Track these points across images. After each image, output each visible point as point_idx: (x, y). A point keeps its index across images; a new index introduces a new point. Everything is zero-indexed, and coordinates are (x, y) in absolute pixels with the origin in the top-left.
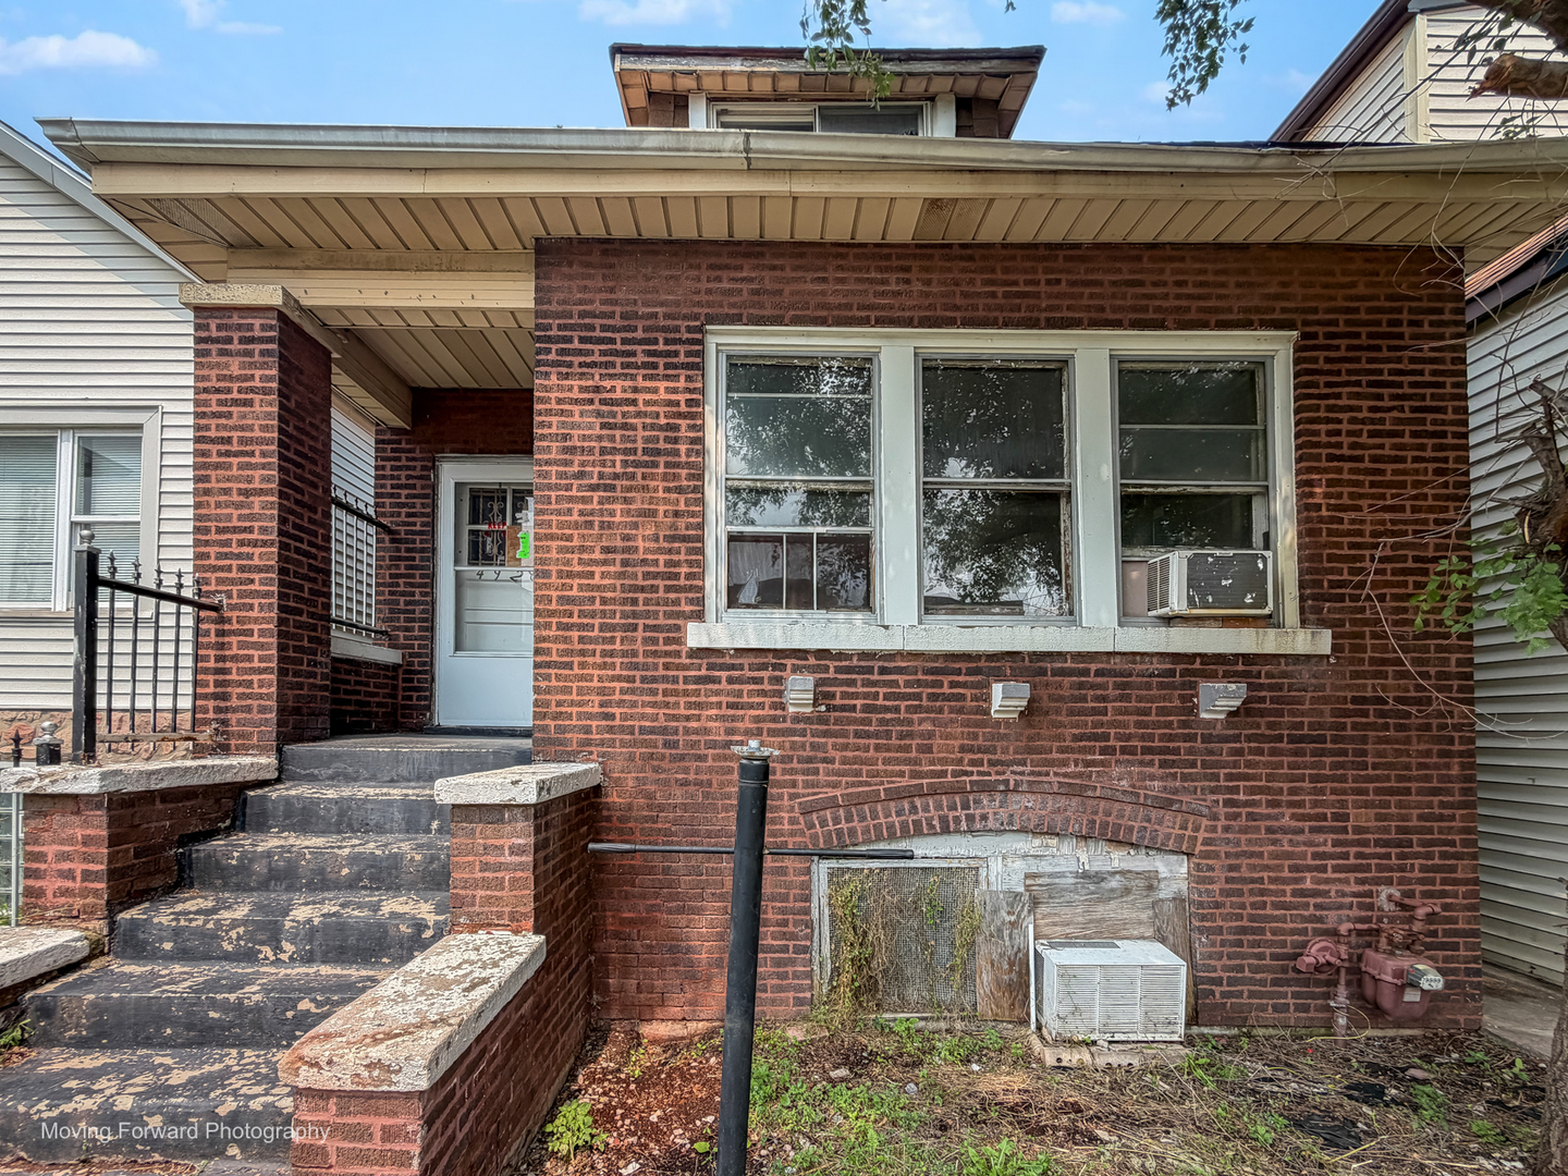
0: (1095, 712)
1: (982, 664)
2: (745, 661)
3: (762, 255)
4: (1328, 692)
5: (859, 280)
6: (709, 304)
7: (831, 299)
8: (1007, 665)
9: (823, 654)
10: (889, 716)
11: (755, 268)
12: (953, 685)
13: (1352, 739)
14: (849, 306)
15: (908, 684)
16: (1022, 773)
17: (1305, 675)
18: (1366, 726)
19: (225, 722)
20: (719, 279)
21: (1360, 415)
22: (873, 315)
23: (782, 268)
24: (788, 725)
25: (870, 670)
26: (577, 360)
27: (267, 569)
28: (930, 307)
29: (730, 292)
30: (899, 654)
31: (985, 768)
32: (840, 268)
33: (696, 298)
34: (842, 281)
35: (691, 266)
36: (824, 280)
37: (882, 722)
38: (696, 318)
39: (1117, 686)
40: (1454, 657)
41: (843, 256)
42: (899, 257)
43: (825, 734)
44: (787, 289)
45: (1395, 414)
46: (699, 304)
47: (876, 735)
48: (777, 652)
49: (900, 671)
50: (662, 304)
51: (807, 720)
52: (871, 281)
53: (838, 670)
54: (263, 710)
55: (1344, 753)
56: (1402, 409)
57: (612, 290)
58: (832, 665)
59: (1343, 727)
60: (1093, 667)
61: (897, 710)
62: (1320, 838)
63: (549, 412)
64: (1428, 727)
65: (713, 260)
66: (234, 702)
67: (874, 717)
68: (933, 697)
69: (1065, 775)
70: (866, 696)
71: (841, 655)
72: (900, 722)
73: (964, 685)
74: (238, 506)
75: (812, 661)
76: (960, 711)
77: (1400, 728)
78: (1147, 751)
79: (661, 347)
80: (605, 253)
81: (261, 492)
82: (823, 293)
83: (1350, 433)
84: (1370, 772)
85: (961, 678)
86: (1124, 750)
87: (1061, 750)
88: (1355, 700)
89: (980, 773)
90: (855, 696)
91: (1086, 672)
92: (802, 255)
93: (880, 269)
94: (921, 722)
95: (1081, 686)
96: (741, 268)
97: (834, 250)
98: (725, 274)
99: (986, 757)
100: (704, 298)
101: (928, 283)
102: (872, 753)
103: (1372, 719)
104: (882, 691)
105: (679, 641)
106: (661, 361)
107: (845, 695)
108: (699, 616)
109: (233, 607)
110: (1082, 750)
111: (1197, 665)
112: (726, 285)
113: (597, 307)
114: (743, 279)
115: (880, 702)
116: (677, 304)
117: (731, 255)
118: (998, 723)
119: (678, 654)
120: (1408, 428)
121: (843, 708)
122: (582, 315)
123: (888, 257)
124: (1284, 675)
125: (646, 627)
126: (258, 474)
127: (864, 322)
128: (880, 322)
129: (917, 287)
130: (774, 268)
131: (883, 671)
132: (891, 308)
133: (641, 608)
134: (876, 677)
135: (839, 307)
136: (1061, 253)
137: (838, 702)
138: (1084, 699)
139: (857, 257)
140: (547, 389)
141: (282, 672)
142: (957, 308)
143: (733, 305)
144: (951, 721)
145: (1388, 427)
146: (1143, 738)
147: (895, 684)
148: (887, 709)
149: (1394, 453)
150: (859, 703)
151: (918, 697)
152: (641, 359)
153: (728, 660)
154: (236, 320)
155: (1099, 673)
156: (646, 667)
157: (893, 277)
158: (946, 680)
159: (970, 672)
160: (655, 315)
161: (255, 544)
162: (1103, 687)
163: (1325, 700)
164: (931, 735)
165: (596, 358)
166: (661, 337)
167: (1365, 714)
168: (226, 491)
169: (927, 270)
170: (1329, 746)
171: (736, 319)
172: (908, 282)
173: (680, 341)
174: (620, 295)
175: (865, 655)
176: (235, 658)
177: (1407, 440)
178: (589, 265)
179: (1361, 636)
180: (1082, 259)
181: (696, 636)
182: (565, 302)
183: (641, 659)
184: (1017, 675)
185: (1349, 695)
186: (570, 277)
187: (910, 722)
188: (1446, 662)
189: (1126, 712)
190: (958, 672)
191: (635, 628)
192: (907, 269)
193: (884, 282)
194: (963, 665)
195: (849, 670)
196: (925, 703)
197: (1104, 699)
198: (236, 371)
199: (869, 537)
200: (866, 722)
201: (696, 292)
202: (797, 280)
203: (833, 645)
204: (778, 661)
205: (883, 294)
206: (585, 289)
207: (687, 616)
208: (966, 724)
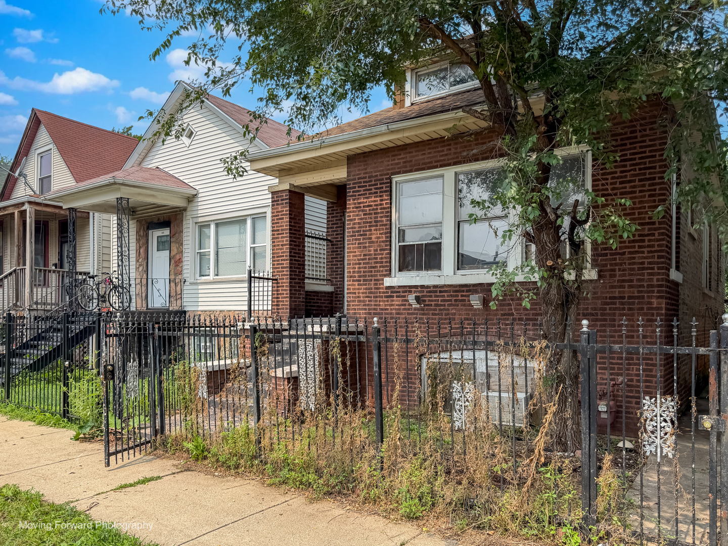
1: (471, 288)
2: (401, 290)
3: (406, 149)
4: (599, 294)
5: (435, 152)
6: (392, 169)
7: (426, 161)
8: (479, 289)
9: (422, 287)
10: (442, 308)
11: (404, 154)
12: (462, 296)
13: (609, 315)
14: (431, 162)
15: (448, 296)
16: (484, 328)
17: (590, 288)
18: (615, 309)
19: (278, 313)
20: (394, 160)
21: (616, 175)
22: (439, 164)
23: (412, 152)
24: (412, 311)
25: (436, 292)
26: (357, 194)
29: (397, 164)
30: (445, 286)
32: (429, 149)
33: (388, 167)
34: (430, 153)
35: (387, 157)
36: (424, 154)
37: (440, 310)
38: (388, 174)
40: (655, 278)
41: (430, 144)
43: (423, 314)
44: (414, 159)
45: (632, 172)
46: (389, 170)
47: (438, 314)
48: (410, 287)
49: (446, 291)
50: (379, 171)
51: (418, 309)
52: (439, 151)
53: (427, 292)
54: (286, 309)
55: (605, 320)
56: (635, 170)
57: (366, 169)
58: (425, 290)
59: (605, 309)
61: (445, 305)
63: (350, 212)
64: (642, 309)
65: (393, 153)
66: (280, 307)
67: (438, 308)
68: (456, 300)
70: (435, 301)
71: (428, 287)
72: (446, 310)
73: (465, 296)
74: (281, 249)
75: (419, 289)
76: (464, 305)
77: (630, 309)
78: (527, 319)
79: (379, 186)
80: (364, 157)
81: (285, 245)
82: (424, 159)
83: (611, 184)
84: (617, 328)
85: (464, 294)
87: (497, 319)
88: (610, 298)
89: (470, 328)
90: (432, 301)
92: (418, 146)
93: (442, 146)
94: (452, 309)
96: (400, 155)
98: (396, 158)
99: (472, 322)
100: (390, 167)
101: (456, 148)
102: (437, 321)
103: (618, 306)
104: (440, 299)
105: (383, 284)
106: (378, 191)
107: (429, 301)
108: (389, 275)
109: (280, 279)
110: (504, 319)
112: (396, 161)
113: (362, 175)
114: (401, 158)
115: (440, 303)
116: (383, 170)
117: (398, 150)
118: (476, 309)
119: (383, 288)
120: (637, 178)
121: (428, 305)
122: (359, 179)
125: (375, 280)
126: (285, 239)
127: (436, 167)
128: (441, 166)
129: (453, 151)
130: (410, 153)
131: (441, 292)
132: (444, 160)
133: (373, 274)
134: (438, 294)
135: (429, 163)
137: (427, 303)
139: (435, 143)
140: (350, 204)
141: (291, 297)
143: (398, 168)
144: (462, 309)
145: (628, 179)
146: (526, 315)
147: (444, 296)
148: (441, 305)
149: (630, 190)
150: (433, 303)
151: (450, 300)
152: (374, 191)
153: (396, 290)
154: (280, 194)
156: (375, 293)
157: (445, 148)
158: (460, 294)
159: (466, 291)
160: (377, 176)
161: (284, 260)
163: (598, 298)
164: (455, 314)
165: (362, 192)
166: (378, 182)
167: (615, 303)
168: (278, 245)
169: (456, 144)
170: (599, 317)
171: (399, 173)
172: (450, 149)
173: (383, 183)
174: (368, 170)
175: (435, 286)
176: (281, 294)
177: (637, 183)
178: (360, 162)
179: (614, 270)
181: (388, 282)
182: (354, 175)
183: (373, 290)
184: (482, 292)
185: (608, 296)
186: (355, 167)
187: (448, 310)
188: (651, 280)
190: (463, 291)
191: (371, 280)
192: (450, 145)
193: (443, 151)
194: (465, 289)
195: (430, 292)
196: (453, 303)
198: (280, 209)
199: (441, 243)
200: (435, 310)
201: (388, 165)
202: (416, 156)
203: (426, 283)
204: (409, 289)
205: (442, 156)
206: (359, 170)
207: (385, 276)
208: (466, 310)
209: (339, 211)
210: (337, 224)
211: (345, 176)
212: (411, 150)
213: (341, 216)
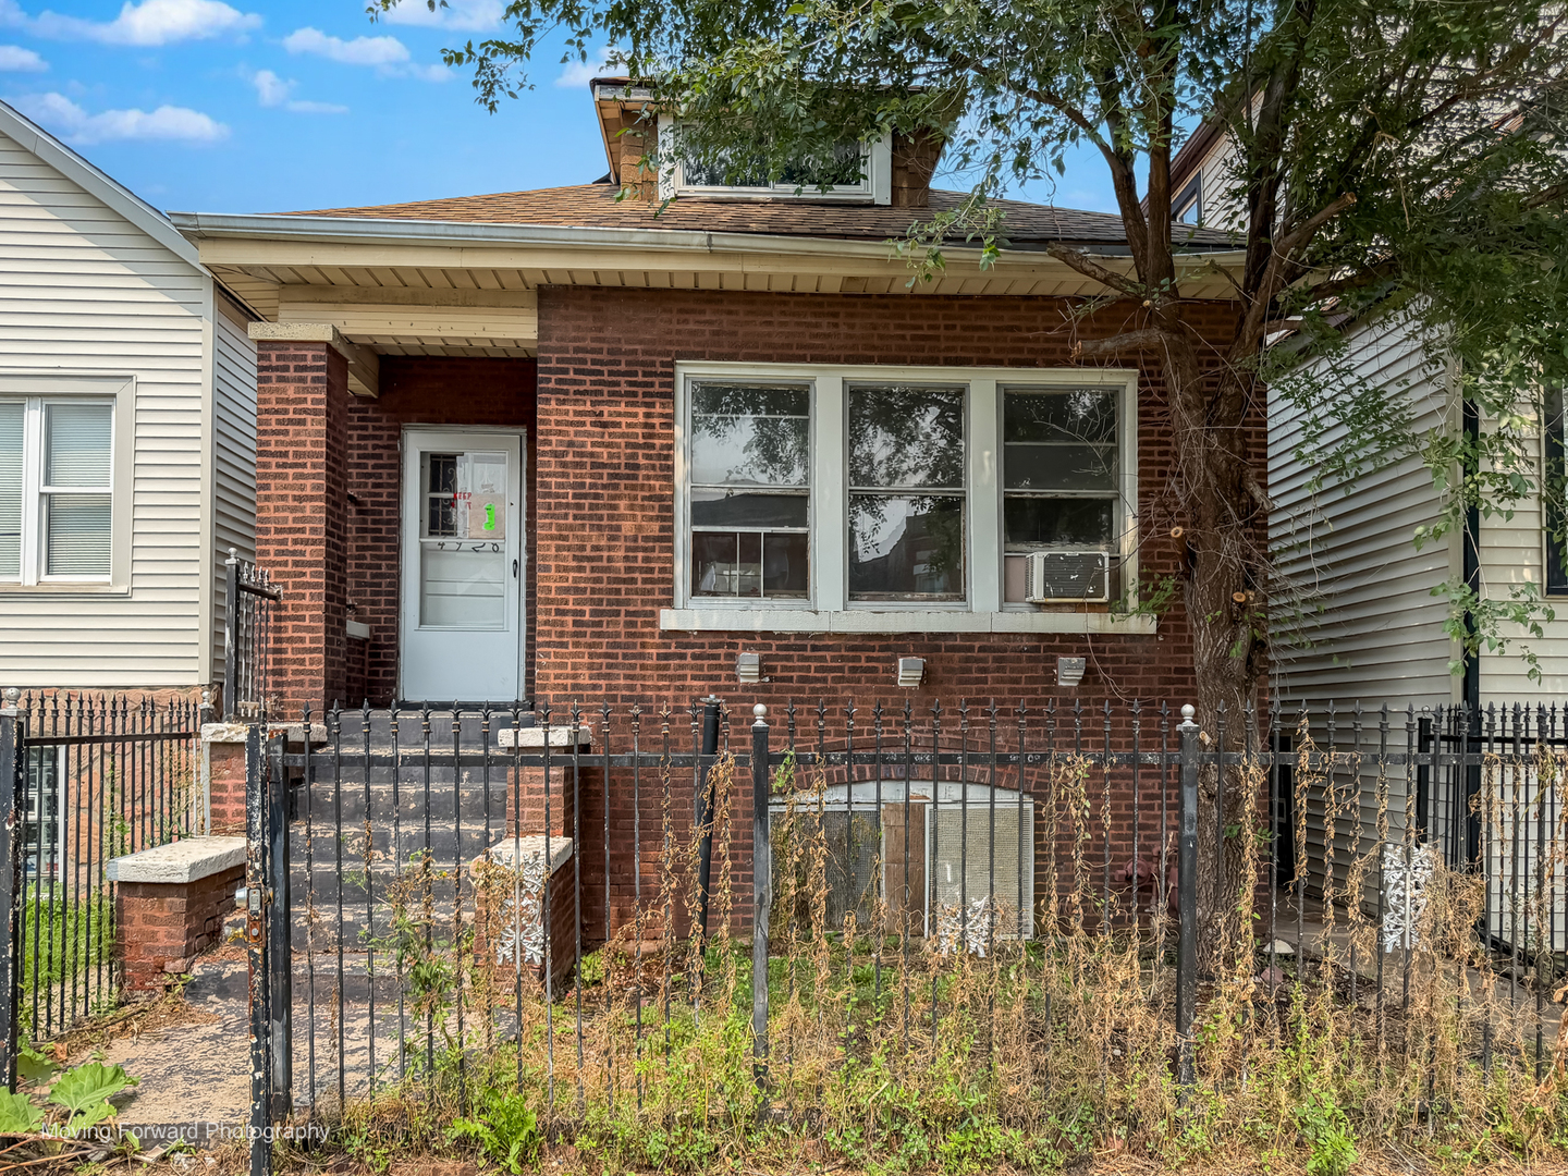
0: (978, 681)
1: (892, 642)
2: (706, 641)
3: (721, 301)
4: (1157, 664)
5: (798, 324)
6: (679, 343)
7: (776, 340)
8: (910, 643)
9: (767, 634)
10: (818, 685)
11: (715, 312)
12: (869, 659)
14: (789, 346)
15: (834, 659)
16: (921, 732)
17: (1139, 650)
20: (686, 321)
22: (808, 353)
23: (737, 313)
24: (739, 693)
25: (804, 648)
26: (572, 388)
27: (316, 564)
28: (854, 347)
29: (693, 333)
30: (827, 635)
31: (893, 728)
32: (783, 313)
33: (668, 337)
34: (784, 324)
35: (665, 311)
36: (769, 323)
37: (813, 690)
38: (668, 354)
39: (996, 660)
41: (785, 303)
42: (830, 305)
43: (769, 700)
44: (741, 331)
46: (670, 343)
47: (809, 701)
48: (731, 634)
49: (827, 648)
50: (641, 342)
51: (754, 689)
52: (808, 325)
53: (779, 648)
54: (314, 683)
57: (600, 330)
58: (774, 643)
59: (1168, 692)
60: (977, 644)
61: (825, 680)
62: (1150, 782)
63: (549, 432)
65: (682, 305)
66: (291, 677)
67: (807, 686)
68: (854, 670)
69: (955, 733)
70: (801, 669)
71: (781, 636)
72: (826, 690)
73: (877, 660)
74: (293, 510)
75: (759, 640)
76: (874, 681)
79: (640, 378)
80: (594, 298)
81: (311, 498)
82: (769, 335)
85: (875, 654)
86: (1000, 713)
87: (953, 712)
88: (1177, 670)
89: (889, 732)
90: (792, 669)
91: (971, 649)
92: (752, 302)
93: (815, 315)
94: (843, 689)
95: (967, 660)
96: (703, 312)
97: (778, 298)
98: (691, 317)
99: (894, 718)
100: (675, 337)
101: (852, 326)
102: (805, 716)
104: (813, 665)
105: (653, 624)
106: (640, 390)
107: (785, 668)
108: (670, 603)
109: (288, 597)
111: (1057, 643)
112: (691, 326)
113: (588, 344)
114: (706, 322)
115: (812, 674)
116: (653, 342)
117: (697, 301)
118: (903, 690)
119: (652, 635)
121: (782, 679)
122: (577, 350)
123: (820, 305)
124: (1124, 650)
125: (628, 613)
126: (309, 482)
127: (802, 359)
128: (814, 359)
129: (843, 330)
130: (730, 313)
131: (814, 648)
132: (823, 347)
133: (623, 597)
134: (809, 653)
135: (783, 346)
136: (957, 303)
137: (779, 674)
138: (969, 670)
139: (796, 304)
140: (547, 412)
142: (874, 348)
143: (699, 344)
144: (868, 689)
147: (823, 659)
148: (817, 680)
150: (795, 674)
151: (841, 669)
152: (624, 388)
153: (692, 640)
154: (292, 352)
155: (981, 649)
156: (627, 646)
157: (825, 321)
158: (863, 655)
159: (882, 649)
160: (635, 352)
161: (306, 542)
162: (984, 660)
163: (1154, 670)
164: (851, 700)
165: (588, 387)
166: (640, 370)
168: (284, 498)
169: (852, 315)
171: (699, 356)
172: (836, 325)
173: (655, 374)
174: (607, 334)
175: (800, 635)
176: (290, 640)
178: (582, 308)
179: (1183, 618)
180: (972, 308)
181: (669, 620)
182: (562, 339)
183: (623, 639)
184: (916, 652)
185: (1173, 666)
186: (566, 318)
187: (835, 690)
189: (1002, 681)
190: (873, 649)
191: (618, 613)
192: (835, 315)
193: (817, 325)
194: (877, 644)
195: (787, 648)
196: (847, 674)
197: (984, 670)
198: (291, 394)
199: (805, 536)
200: (800, 690)
201: (669, 332)
202: (747, 323)
203: (776, 628)
204: (732, 640)
205: (817, 336)
206: (578, 328)
207: (660, 603)
208: (878, 691)
209: (384, 423)
210: (380, 456)
211: (534, 336)
212: (733, 308)
213: (391, 437)
